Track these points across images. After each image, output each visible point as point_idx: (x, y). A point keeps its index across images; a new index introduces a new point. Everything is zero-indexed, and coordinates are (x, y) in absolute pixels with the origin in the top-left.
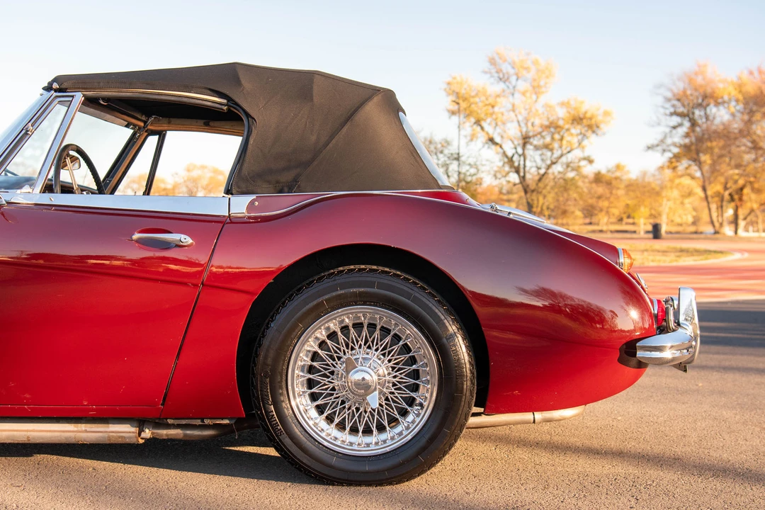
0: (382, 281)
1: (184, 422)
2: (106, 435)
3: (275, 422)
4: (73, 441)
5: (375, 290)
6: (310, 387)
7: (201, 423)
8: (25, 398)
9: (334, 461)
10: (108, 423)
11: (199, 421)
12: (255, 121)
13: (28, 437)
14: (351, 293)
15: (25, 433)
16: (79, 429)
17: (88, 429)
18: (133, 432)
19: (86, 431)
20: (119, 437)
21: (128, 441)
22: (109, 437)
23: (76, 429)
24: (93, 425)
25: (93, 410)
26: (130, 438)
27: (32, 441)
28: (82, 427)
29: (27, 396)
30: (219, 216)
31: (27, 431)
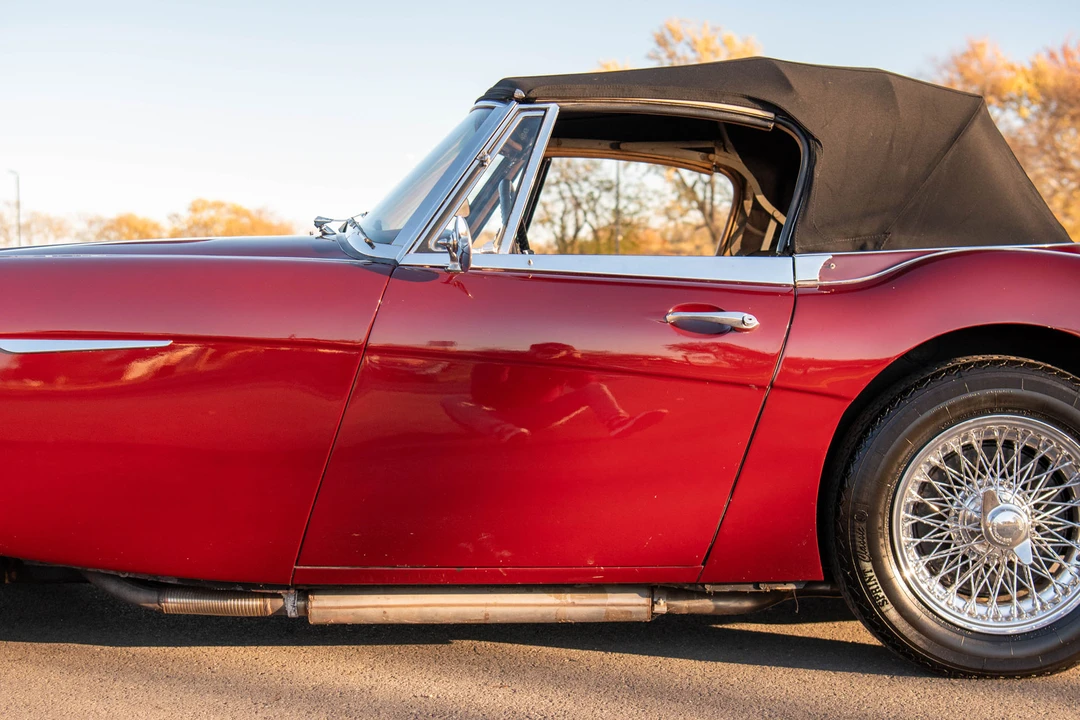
0: (1030, 378)
1: (727, 589)
2: (603, 609)
3: (875, 586)
4: (552, 619)
5: (1022, 392)
6: (916, 535)
7: (754, 590)
8: (502, 557)
9: (962, 642)
10: (605, 592)
11: (751, 586)
12: (820, 144)
13: (487, 615)
14: (986, 396)
15: (483, 608)
16: (564, 601)
17: (577, 602)
18: (644, 605)
19: (574, 604)
20: (622, 612)
21: (634, 618)
22: (607, 613)
23: (558, 601)
24: (584, 596)
25: (599, 573)
26: (640, 613)
27: (491, 620)
28: (568, 598)
29: (506, 553)
30: (780, 285)
31: (487, 605)
